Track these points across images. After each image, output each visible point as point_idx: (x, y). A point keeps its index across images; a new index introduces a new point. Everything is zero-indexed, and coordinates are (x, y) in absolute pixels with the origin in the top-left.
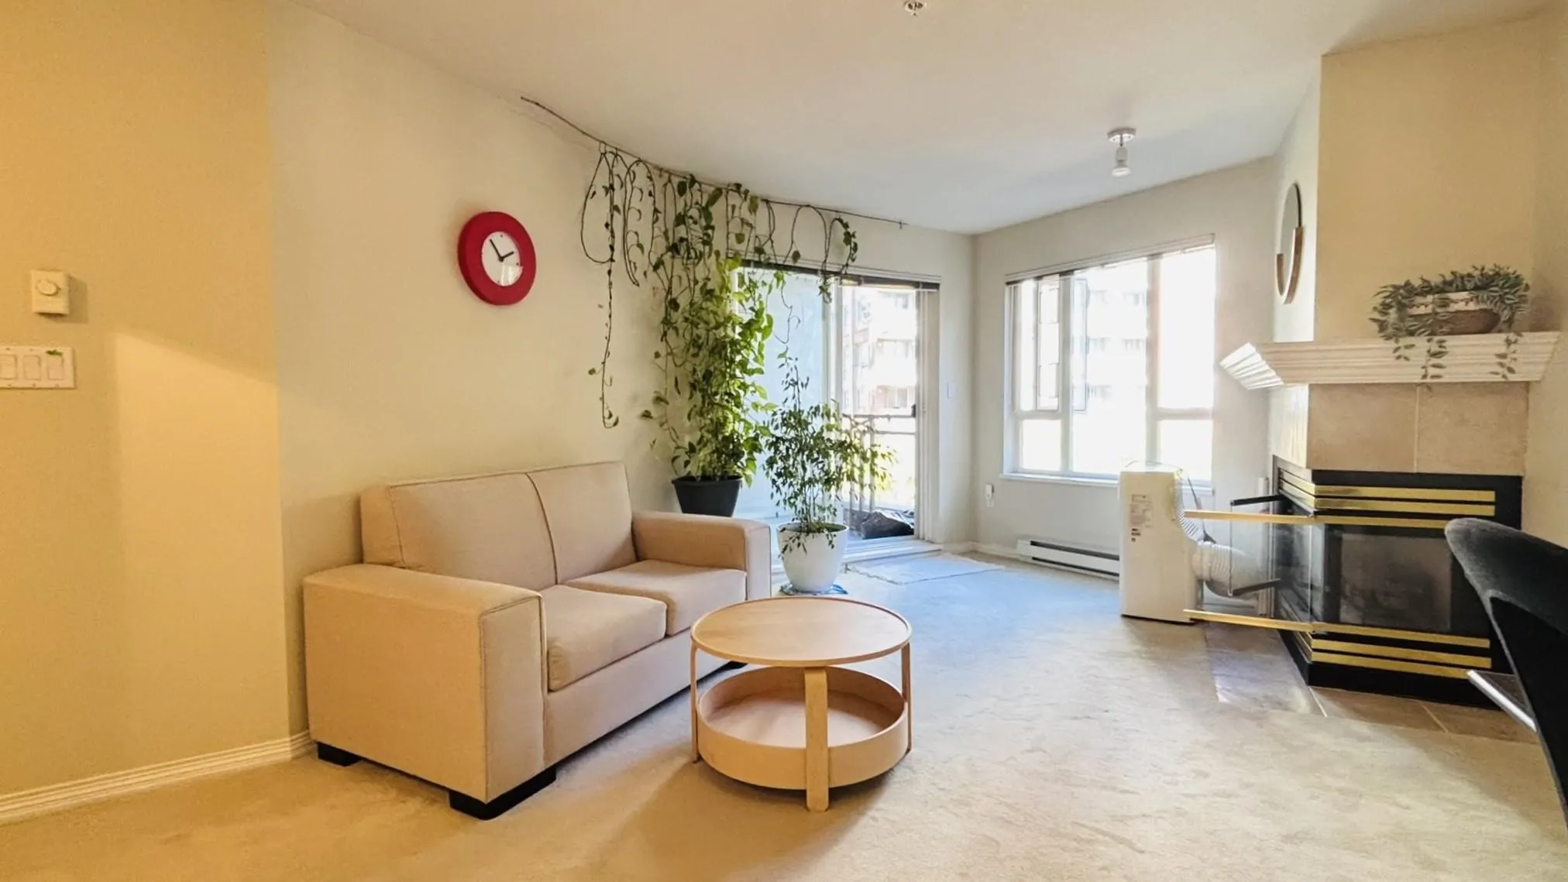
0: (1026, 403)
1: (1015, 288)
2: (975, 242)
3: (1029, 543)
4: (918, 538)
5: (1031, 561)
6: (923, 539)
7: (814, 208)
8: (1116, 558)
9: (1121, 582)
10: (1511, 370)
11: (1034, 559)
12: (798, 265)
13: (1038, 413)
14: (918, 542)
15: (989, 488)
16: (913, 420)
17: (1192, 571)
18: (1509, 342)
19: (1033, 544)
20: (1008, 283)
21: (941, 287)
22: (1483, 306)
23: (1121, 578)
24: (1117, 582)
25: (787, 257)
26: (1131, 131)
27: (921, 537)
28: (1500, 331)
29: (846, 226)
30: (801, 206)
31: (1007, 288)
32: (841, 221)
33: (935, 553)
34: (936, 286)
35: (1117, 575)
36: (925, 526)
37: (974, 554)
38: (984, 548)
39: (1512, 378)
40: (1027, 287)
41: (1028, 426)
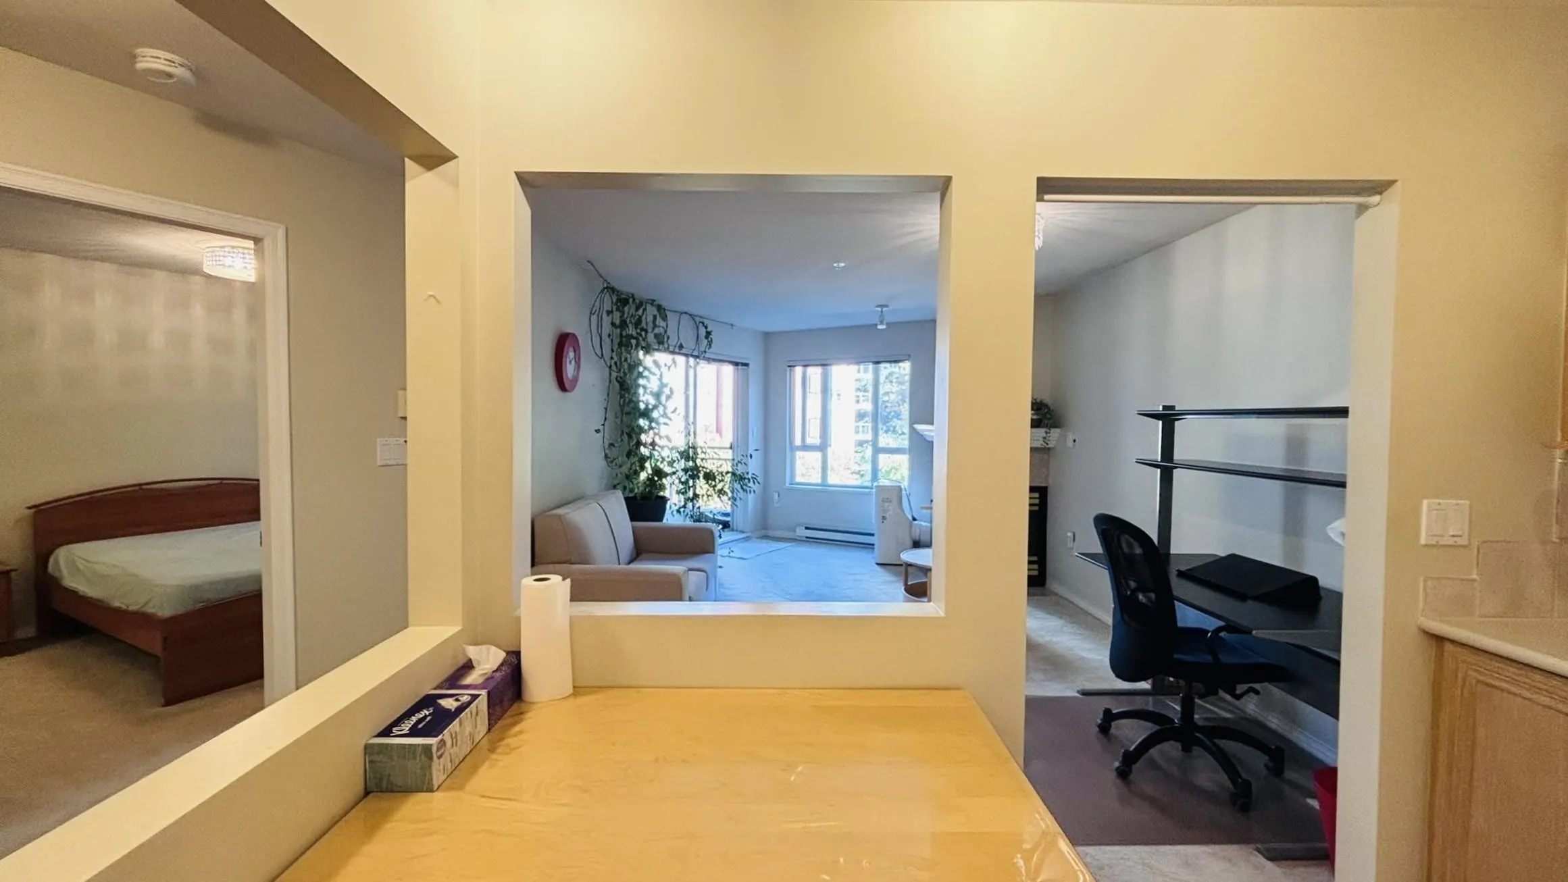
0: (798, 442)
1: (791, 370)
2: (767, 336)
3: (804, 528)
4: (733, 530)
5: (805, 539)
6: (737, 531)
7: (690, 315)
8: (872, 535)
9: (876, 550)
10: (1047, 444)
11: (807, 537)
12: (681, 352)
13: (805, 447)
14: (734, 533)
15: (776, 495)
16: (730, 451)
18: (1046, 433)
19: (807, 528)
20: (789, 366)
21: (751, 366)
22: (1038, 417)
23: (875, 547)
24: (873, 549)
25: (675, 346)
27: (735, 529)
28: (1043, 427)
29: (706, 327)
30: (682, 313)
31: (788, 369)
32: (703, 323)
33: (743, 540)
34: (746, 365)
35: (873, 545)
36: (738, 521)
37: (766, 537)
38: (771, 533)
39: (1047, 446)
40: (798, 370)
41: (799, 454)
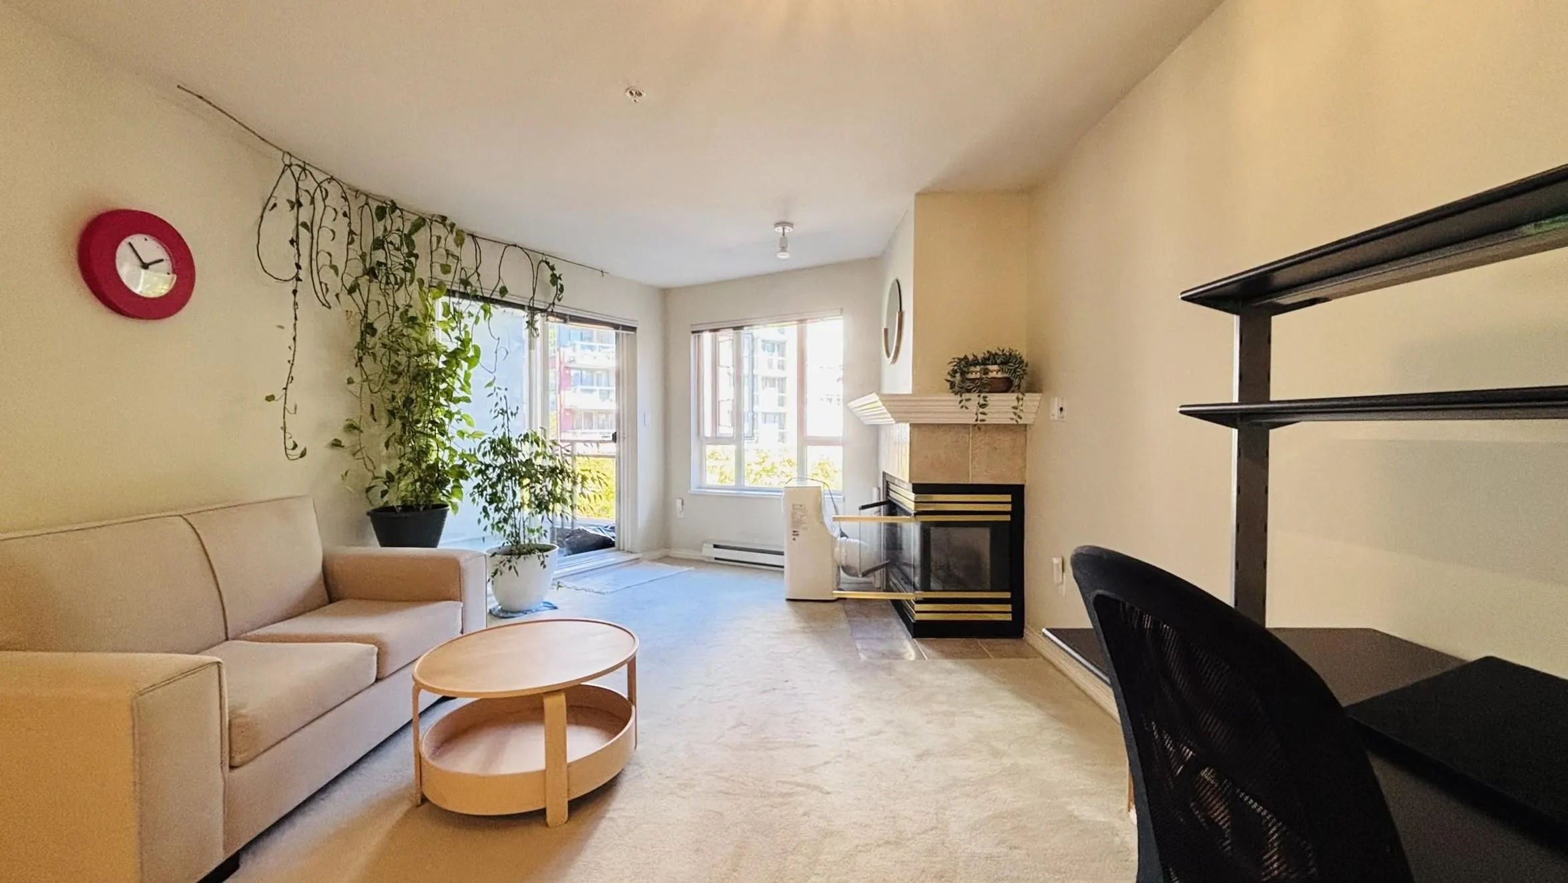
0: (708, 431)
1: (699, 336)
2: (665, 294)
3: (712, 546)
4: (619, 550)
5: (713, 560)
6: (623, 550)
7: (521, 248)
8: (781, 554)
9: (785, 572)
10: (1020, 417)
11: (716, 559)
12: (504, 299)
13: (717, 440)
14: (619, 552)
15: (679, 502)
16: (613, 445)
17: (834, 561)
18: (1018, 399)
19: (716, 546)
20: (693, 332)
21: (638, 330)
22: (1006, 375)
23: (786, 570)
24: (783, 572)
25: (494, 291)
26: (791, 225)
27: (621, 548)
28: (1013, 392)
29: (552, 268)
30: (509, 245)
31: (692, 336)
32: (548, 263)
33: (629, 563)
34: (634, 329)
35: (783, 567)
36: (625, 538)
37: (666, 559)
38: (675, 553)
39: (1021, 422)
40: (707, 337)
41: (709, 449)
